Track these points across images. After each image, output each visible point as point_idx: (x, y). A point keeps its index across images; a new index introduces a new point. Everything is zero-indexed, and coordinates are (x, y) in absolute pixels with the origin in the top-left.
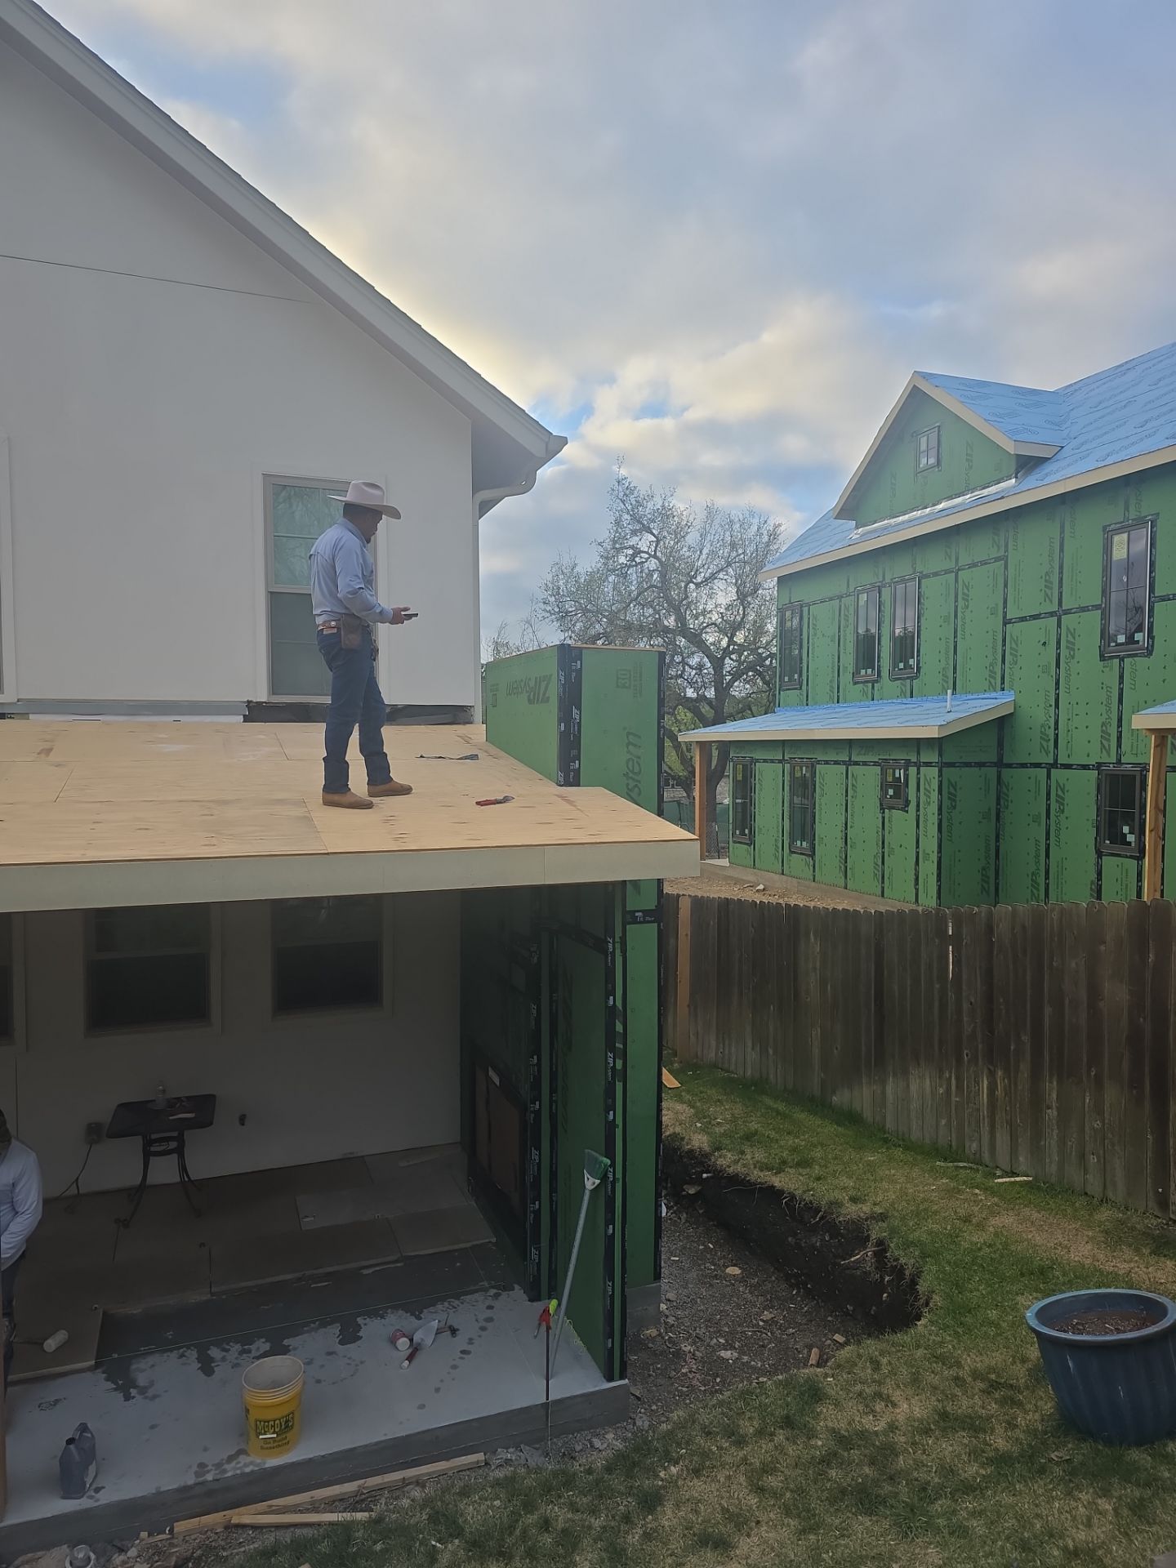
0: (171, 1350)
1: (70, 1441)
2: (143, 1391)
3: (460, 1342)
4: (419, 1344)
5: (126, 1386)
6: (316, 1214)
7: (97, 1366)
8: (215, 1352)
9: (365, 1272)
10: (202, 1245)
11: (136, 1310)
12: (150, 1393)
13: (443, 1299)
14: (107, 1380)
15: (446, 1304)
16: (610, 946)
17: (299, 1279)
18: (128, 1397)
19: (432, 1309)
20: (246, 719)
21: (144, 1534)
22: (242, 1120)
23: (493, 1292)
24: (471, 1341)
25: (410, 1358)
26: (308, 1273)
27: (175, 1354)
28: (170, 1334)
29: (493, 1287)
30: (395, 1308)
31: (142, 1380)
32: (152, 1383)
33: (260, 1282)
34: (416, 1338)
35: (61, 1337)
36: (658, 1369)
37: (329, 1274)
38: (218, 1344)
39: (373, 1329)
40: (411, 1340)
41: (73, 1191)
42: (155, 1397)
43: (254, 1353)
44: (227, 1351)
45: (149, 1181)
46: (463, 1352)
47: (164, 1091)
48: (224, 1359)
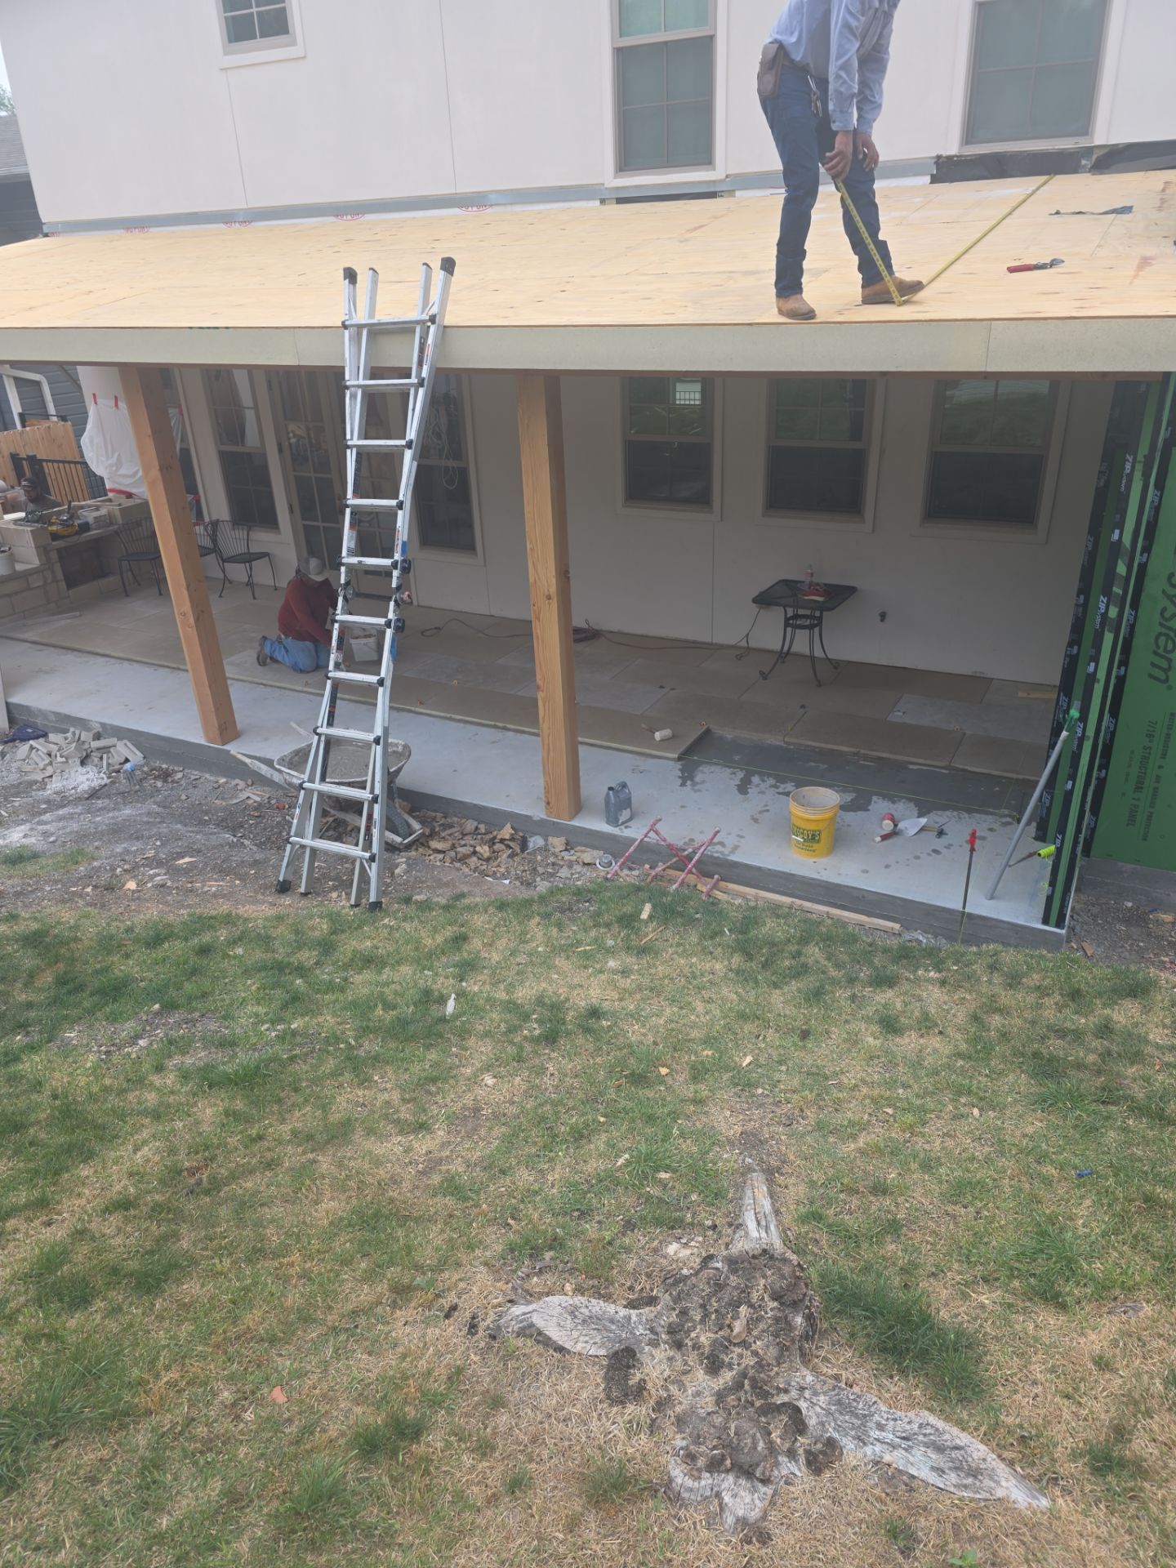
0: (729, 767)
1: (611, 789)
2: (694, 784)
3: (939, 844)
4: (901, 831)
5: (687, 776)
6: (909, 712)
7: (679, 759)
8: (756, 779)
9: (911, 767)
10: (803, 706)
11: (728, 734)
12: (696, 788)
13: (956, 809)
14: (680, 770)
15: (955, 813)
16: (1128, 466)
17: (855, 754)
18: (683, 785)
19: (939, 813)
20: (935, 180)
21: (647, 866)
22: (883, 616)
23: (1008, 819)
24: (949, 847)
25: (885, 837)
26: (862, 751)
27: (729, 771)
28: (737, 758)
29: (1010, 816)
30: (910, 800)
31: (698, 778)
32: (703, 782)
33: (823, 745)
34: (901, 826)
35: (667, 732)
36: (1138, 946)
37: (880, 758)
38: (761, 774)
39: (879, 806)
40: (896, 826)
41: (743, 644)
42: (699, 791)
43: (781, 790)
44: (763, 781)
45: (792, 650)
46: (936, 851)
47: (812, 575)
48: (757, 786)
